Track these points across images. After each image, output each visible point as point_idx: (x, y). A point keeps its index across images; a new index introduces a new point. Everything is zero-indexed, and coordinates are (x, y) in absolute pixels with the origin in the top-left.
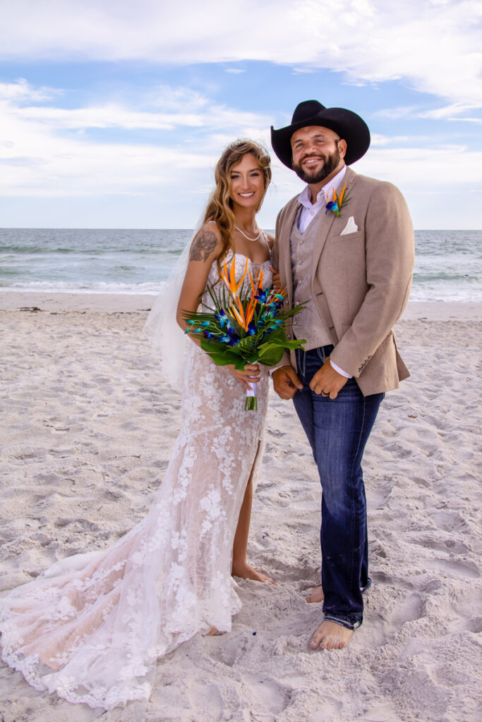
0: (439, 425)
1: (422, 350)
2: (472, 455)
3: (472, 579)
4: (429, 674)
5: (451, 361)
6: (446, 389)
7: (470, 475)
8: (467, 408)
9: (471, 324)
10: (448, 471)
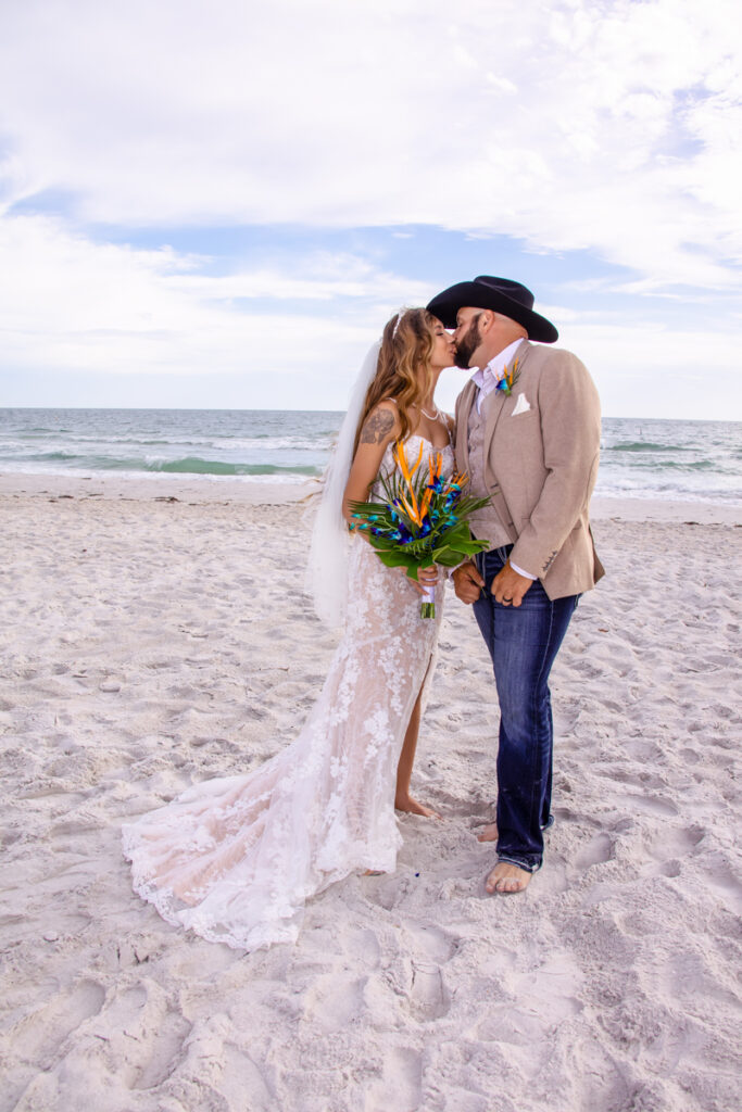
0: (634, 641)
2: (672, 675)
3: (668, 817)
4: (617, 922)
5: (649, 567)
6: (643, 600)
7: (669, 699)
8: (666, 622)
9: (671, 526)
10: (644, 693)
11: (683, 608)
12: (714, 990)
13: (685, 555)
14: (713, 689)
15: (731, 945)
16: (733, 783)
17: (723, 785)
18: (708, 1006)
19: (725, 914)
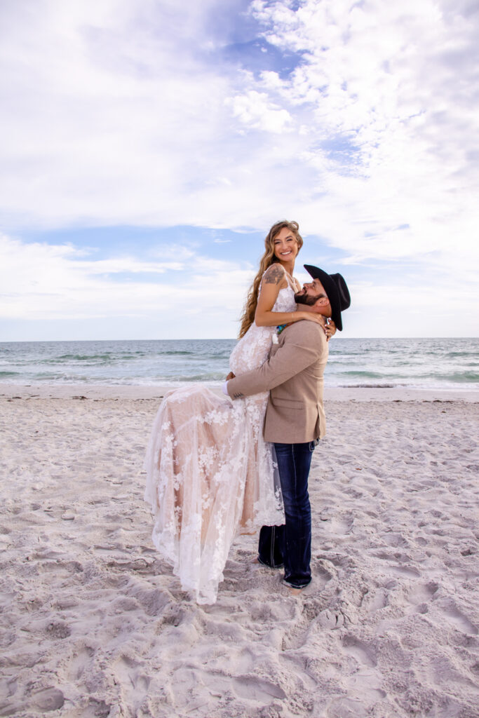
0: (377, 474)
1: (358, 423)
2: (403, 494)
3: (415, 578)
4: (399, 642)
5: (378, 429)
6: (379, 449)
7: (404, 508)
8: (394, 462)
9: (386, 403)
10: (389, 506)
11: (403, 453)
12: (458, 678)
13: (398, 421)
14: (428, 501)
15: (464, 651)
16: (450, 556)
17: (443, 557)
18: (456, 688)
19: (457, 633)
